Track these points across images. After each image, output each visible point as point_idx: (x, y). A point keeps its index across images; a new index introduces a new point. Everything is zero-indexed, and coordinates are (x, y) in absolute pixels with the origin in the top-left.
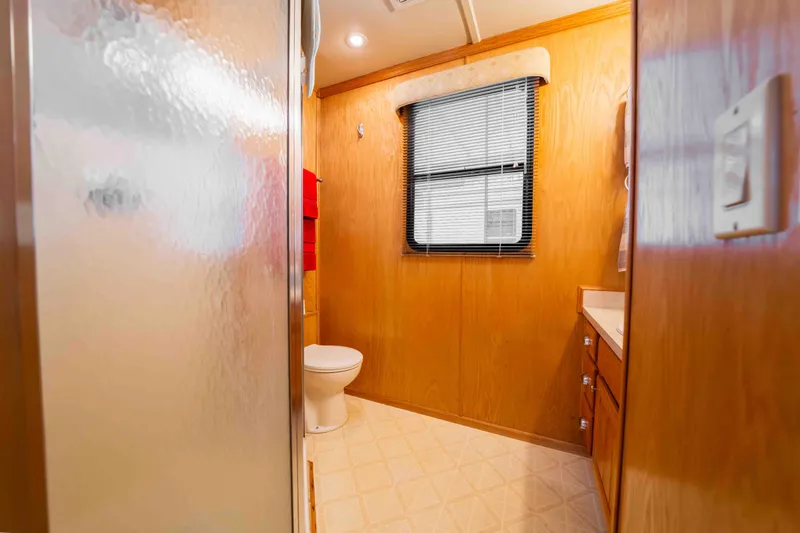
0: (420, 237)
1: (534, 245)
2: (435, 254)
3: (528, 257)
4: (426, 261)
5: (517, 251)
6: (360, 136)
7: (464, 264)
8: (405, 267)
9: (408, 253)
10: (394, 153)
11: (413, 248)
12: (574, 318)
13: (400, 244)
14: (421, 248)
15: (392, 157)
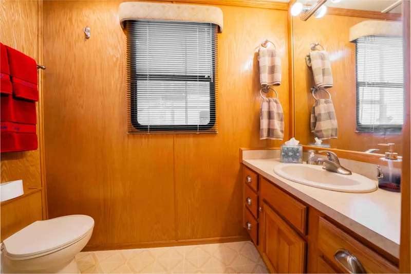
0: (142, 120)
1: (217, 126)
2: (154, 133)
3: (214, 133)
4: (148, 138)
5: (208, 129)
6: (87, 38)
7: (175, 139)
8: (131, 142)
9: (132, 132)
10: (119, 56)
11: (136, 128)
12: (238, 167)
13: (126, 124)
14: (144, 129)
15: (117, 59)
